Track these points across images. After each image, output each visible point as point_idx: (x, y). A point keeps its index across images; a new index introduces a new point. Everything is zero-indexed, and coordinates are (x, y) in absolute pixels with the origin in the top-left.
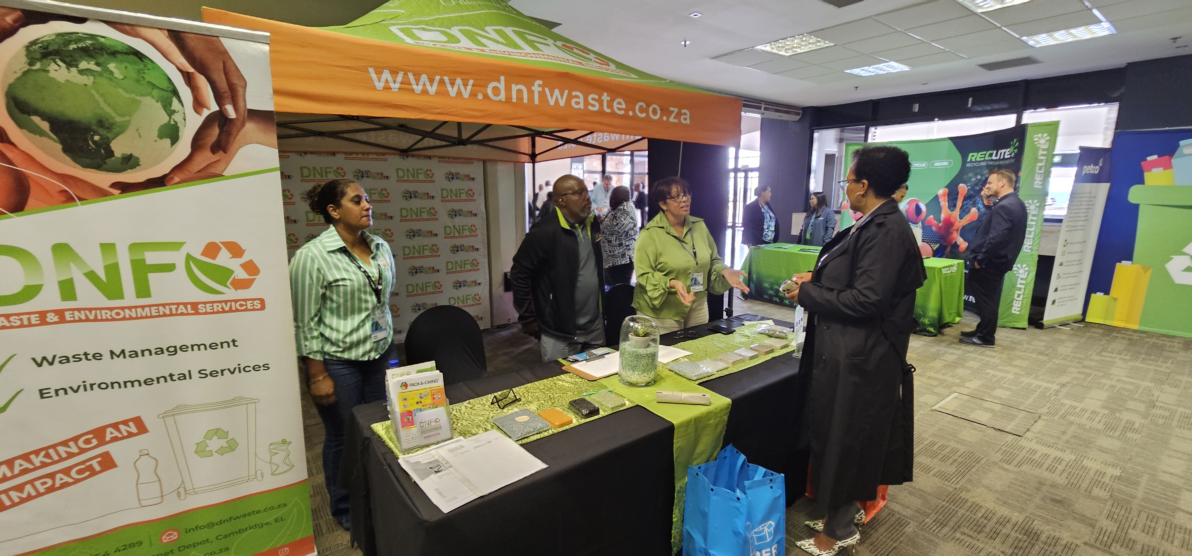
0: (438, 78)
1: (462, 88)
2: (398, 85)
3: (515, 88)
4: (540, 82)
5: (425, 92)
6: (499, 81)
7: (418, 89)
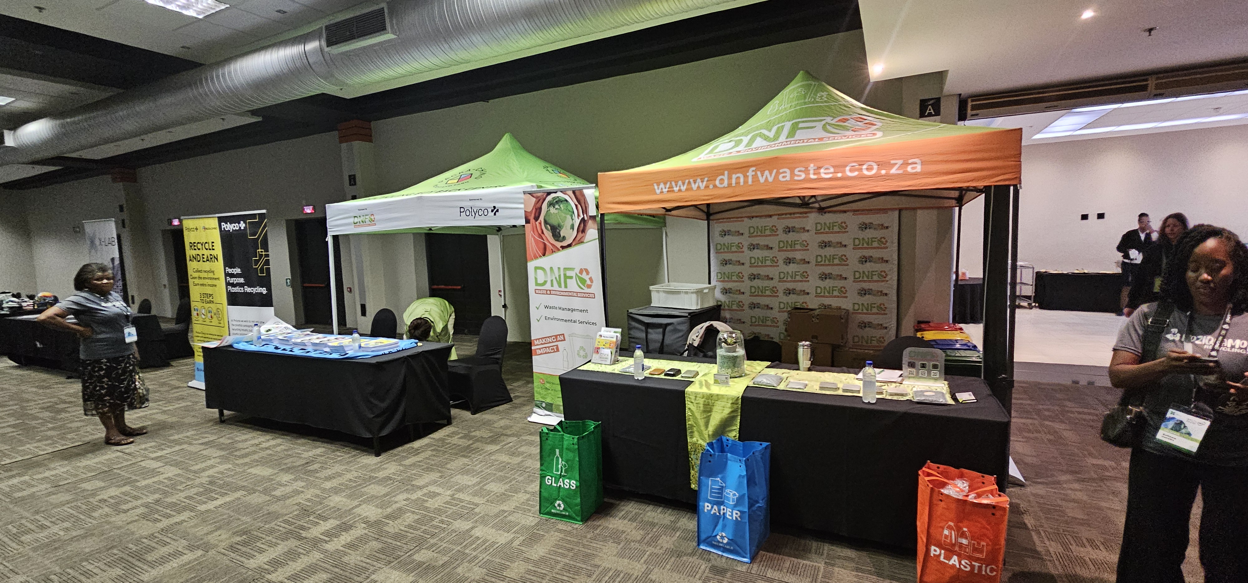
0: (687, 181)
1: (700, 184)
2: (667, 190)
3: (734, 176)
4: (754, 169)
5: (680, 190)
6: (723, 174)
7: (676, 189)
